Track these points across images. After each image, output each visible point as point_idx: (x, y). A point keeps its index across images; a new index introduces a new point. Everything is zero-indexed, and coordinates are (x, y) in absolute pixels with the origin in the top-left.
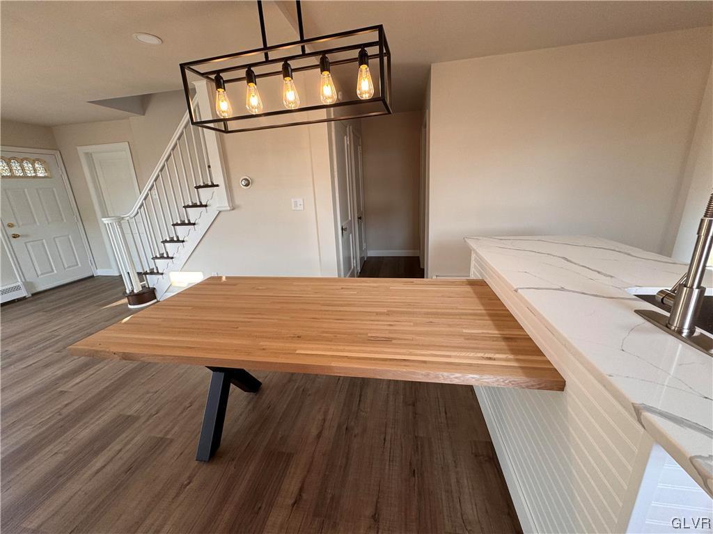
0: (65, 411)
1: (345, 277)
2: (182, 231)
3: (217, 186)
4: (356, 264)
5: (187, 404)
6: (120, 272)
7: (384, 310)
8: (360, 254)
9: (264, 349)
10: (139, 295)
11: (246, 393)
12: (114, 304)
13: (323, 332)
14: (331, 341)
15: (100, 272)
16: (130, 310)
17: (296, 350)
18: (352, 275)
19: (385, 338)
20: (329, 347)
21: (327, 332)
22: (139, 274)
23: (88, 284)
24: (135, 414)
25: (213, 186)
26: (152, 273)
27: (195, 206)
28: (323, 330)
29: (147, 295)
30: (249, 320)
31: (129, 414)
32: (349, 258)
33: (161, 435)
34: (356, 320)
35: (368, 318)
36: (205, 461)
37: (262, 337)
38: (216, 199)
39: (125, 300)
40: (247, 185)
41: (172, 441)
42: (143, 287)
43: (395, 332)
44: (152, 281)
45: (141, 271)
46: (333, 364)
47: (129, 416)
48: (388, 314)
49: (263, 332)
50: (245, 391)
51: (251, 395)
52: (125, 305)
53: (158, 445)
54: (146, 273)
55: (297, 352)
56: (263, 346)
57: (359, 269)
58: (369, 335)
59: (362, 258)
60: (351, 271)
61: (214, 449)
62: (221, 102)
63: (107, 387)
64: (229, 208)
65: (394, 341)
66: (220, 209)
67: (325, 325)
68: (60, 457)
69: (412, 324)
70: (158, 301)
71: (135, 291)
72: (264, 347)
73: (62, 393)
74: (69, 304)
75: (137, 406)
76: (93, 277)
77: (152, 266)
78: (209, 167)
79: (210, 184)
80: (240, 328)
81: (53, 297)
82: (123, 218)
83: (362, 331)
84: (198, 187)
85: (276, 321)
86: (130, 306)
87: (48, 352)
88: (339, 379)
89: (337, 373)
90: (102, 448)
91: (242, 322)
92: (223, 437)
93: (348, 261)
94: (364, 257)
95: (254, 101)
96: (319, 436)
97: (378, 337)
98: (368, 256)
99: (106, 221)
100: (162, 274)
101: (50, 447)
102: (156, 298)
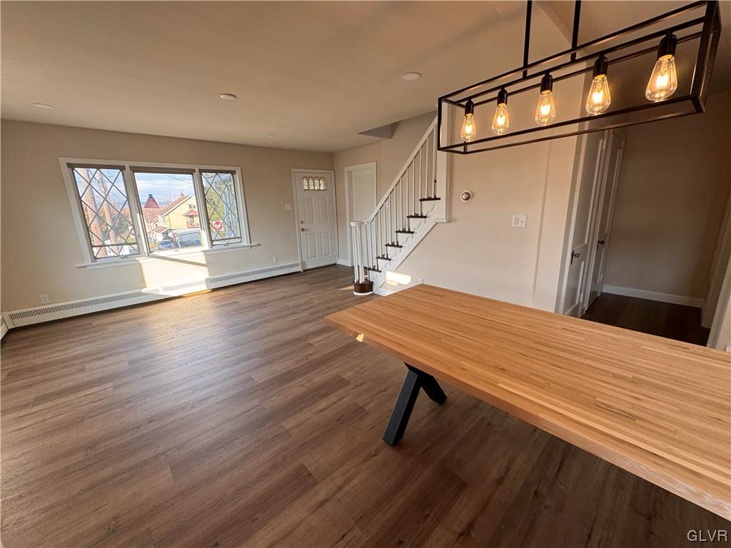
0: (310, 358)
1: (564, 313)
2: (402, 238)
3: (439, 199)
4: (583, 300)
5: (382, 388)
6: (352, 263)
7: (630, 375)
8: (592, 288)
9: (464, 369)
10: (362, 285)
11: (431, 400)
12: (345, 289)
13: (532, 374)
14: (542, 388)
15: (340, 262)
16: (354, 295)
17: (498, 383)
18: (574, 314)
19: (625, 412)
20: (540, 394)
21: (537, 376)
22: (365, 268)
23: (333, 269)
24: (348, 380)
25: (435, 199)
26: (374, 269)
27: (416, 216)
28: (533, 372)
29: (367, 286)
30: (452, 335)
31: (344, 377)
32: (575, 290)
33: (361, 405)
34: (580, 374)
35: (600, 377)
36: (389, 444)
37: (463, 356)
38: (436, 211)
39: (352, 287)
40: (467, 199)
41: (368, 413)
42: (366, 279)
43: (644, 410)
44: (373, 276)
45: (366, 266)
46: (541, 416)
47: (343, 379)
48: (633, 381)
49: (464, 351)
50: (431, 398)
51: (436, 404)
52: (352, 291)
53: (358, 412)
54: (369, 269)
55: (499, 385)
56: (463, 365)
57: (586, 306)
58: (597, 399)
59: (593, 293)
60: (574, 306)
61: (397, 438)
62: (467, 126)
63: (334, 351)
64: (445, 221)
65: (638, 422)
66: (437, 221)
67: (535, 367)
68: (303, 389)
69: (677, 409)
70: (373, 294)
71: (360, 282)
72: (464, 367)
73: (310, 345)
74: (321, 282)
75: (349, 374)
76: (336, 264)
77: (375, 264)
78: (435, 181)
79: (433, 197)
80: (443, 341)
81: (313, 275)
82: (363, 223)
83: (588, 391)
84: (421, 200)
85: (480, 344)
86: (355, 293)
87: (306, 313)
88: (534, 431)
89: (546, 428)
90: (326, 395)
91: (445, 334)
92: (405, 431)
93: (572, 293)
94: (596, 292)
95: (502, 121)
96: (500, 481)
97: (614, 408)
98: (604, 291)
99: (353, 224)
100: (380, 272)
101: (300, 380)
102: (372, 290)
